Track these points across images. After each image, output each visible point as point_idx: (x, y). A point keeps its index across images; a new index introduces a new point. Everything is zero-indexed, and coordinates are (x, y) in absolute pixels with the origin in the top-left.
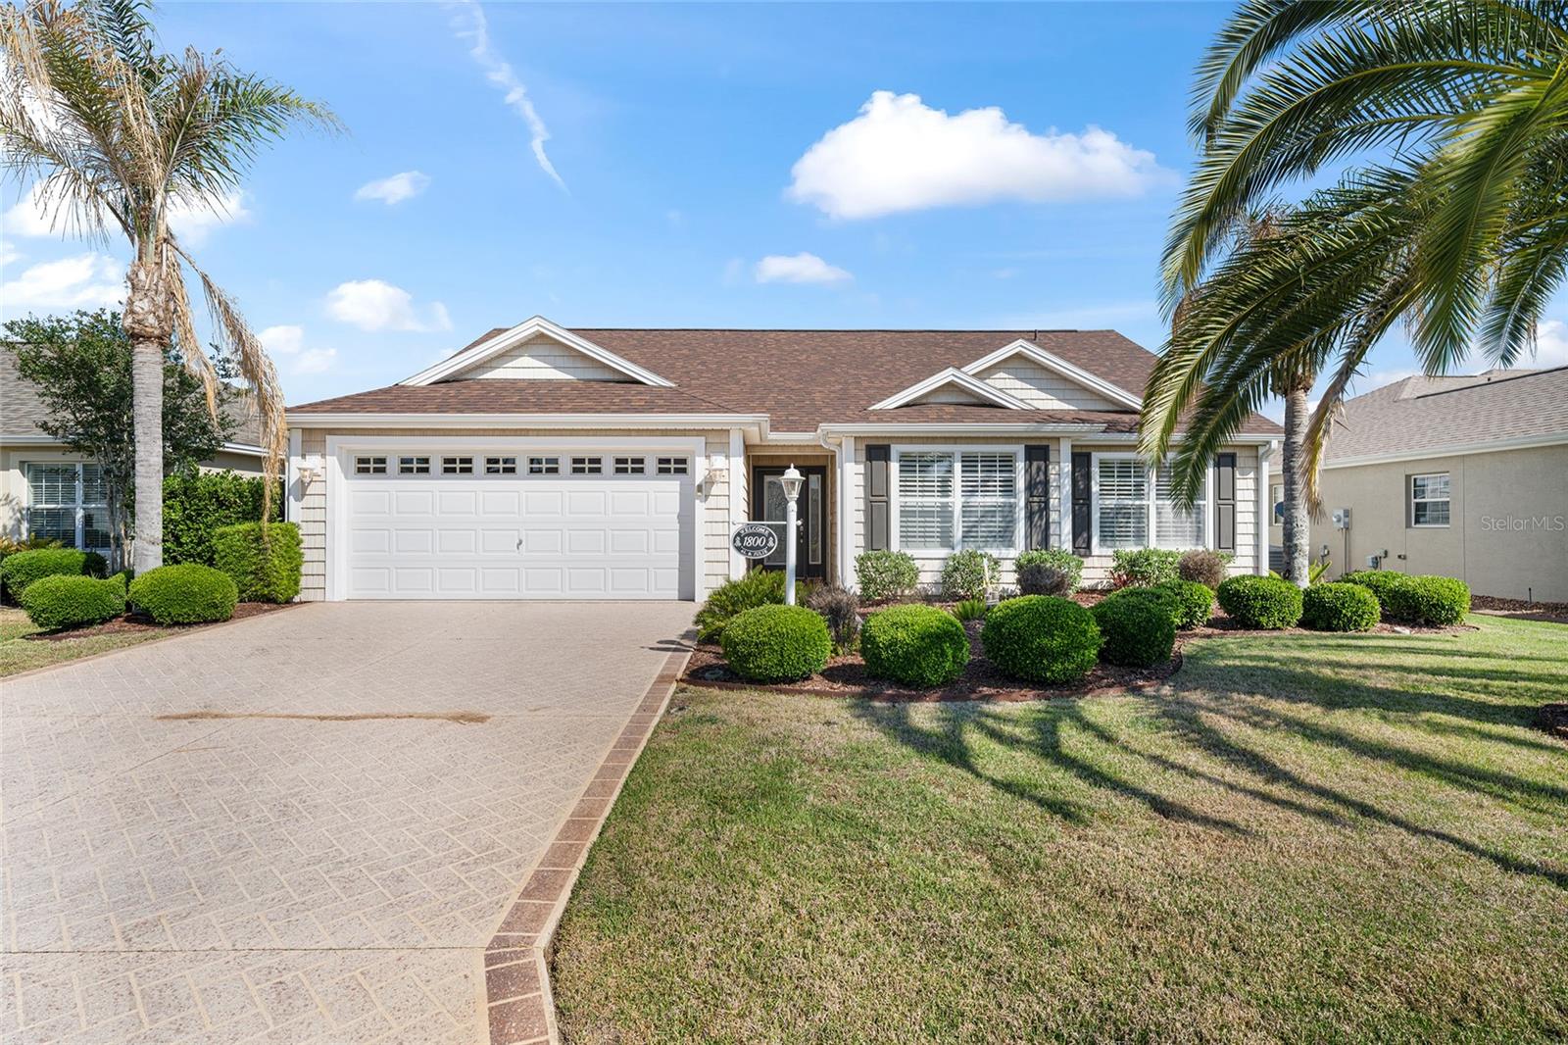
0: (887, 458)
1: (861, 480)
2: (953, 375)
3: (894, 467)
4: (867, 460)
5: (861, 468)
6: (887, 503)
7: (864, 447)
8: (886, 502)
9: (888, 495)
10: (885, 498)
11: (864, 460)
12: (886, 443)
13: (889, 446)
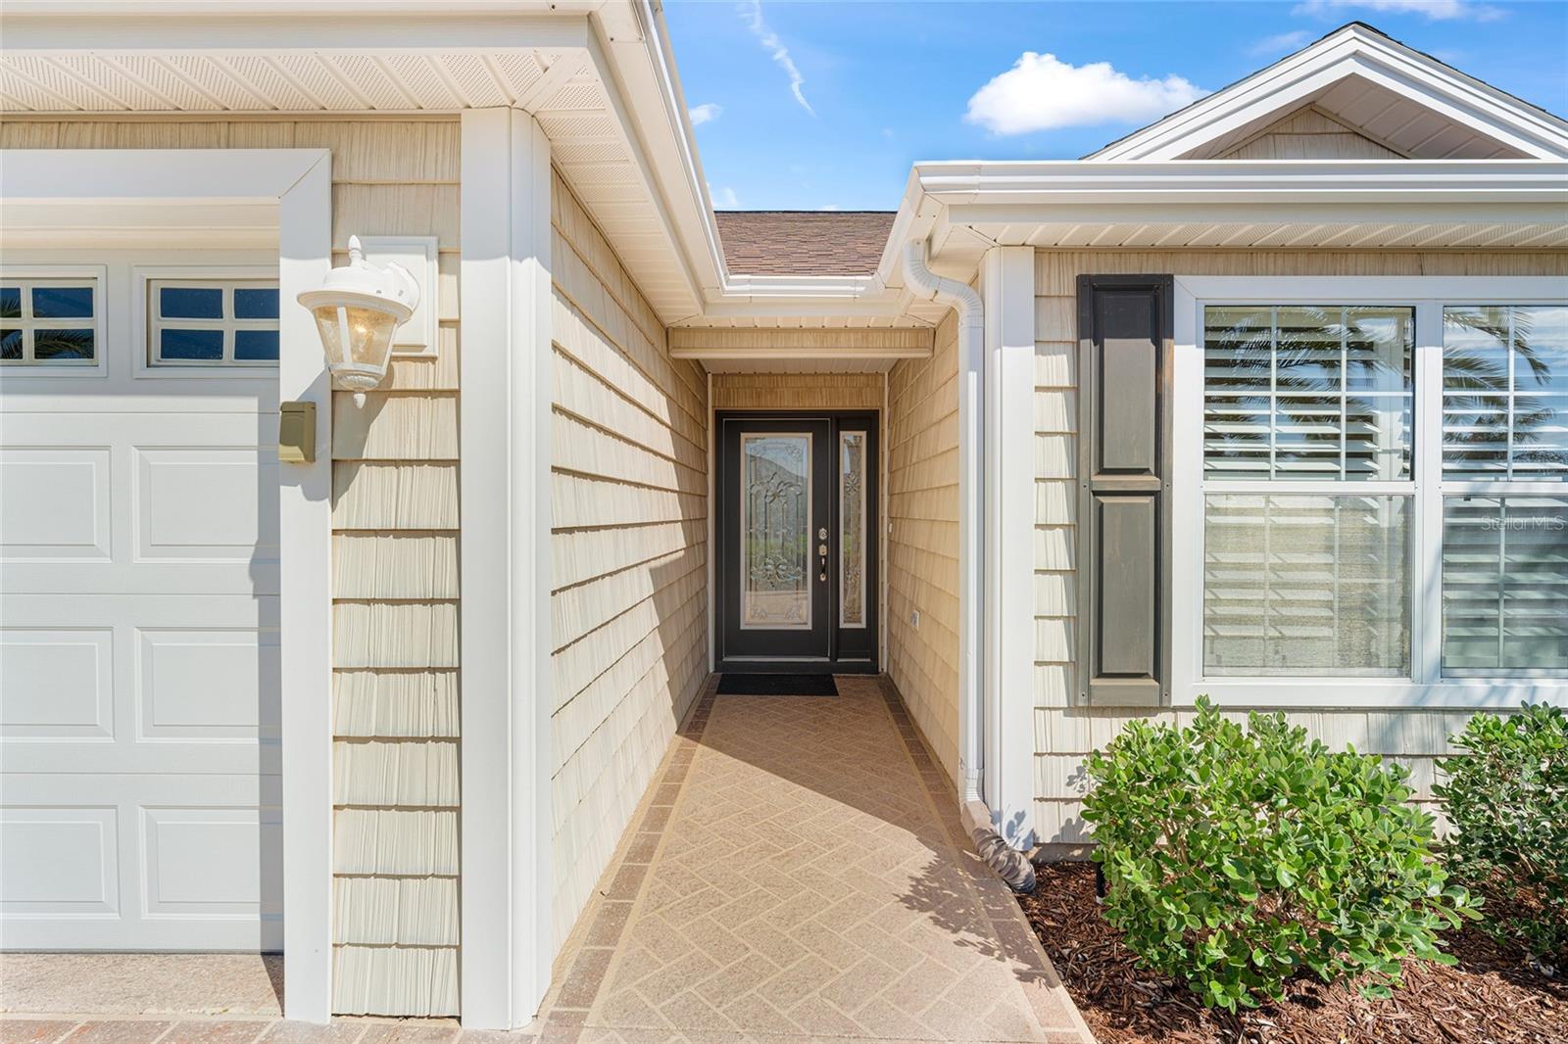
0: (1160, 328)
1: (1056, 413)
2: (1357, 55)
3: (1187, 361)
4: (1082, 334)
5: (1058, 368)
6: (1159, 500)
7: (1070, 289)
8: (1156, 495)
9: (1160, 465)
10: (1149, 481)
11: (1070, 334)
12: (1151, 267)
13: (1168, 280)
